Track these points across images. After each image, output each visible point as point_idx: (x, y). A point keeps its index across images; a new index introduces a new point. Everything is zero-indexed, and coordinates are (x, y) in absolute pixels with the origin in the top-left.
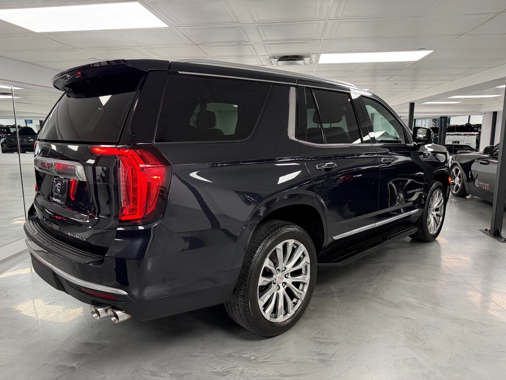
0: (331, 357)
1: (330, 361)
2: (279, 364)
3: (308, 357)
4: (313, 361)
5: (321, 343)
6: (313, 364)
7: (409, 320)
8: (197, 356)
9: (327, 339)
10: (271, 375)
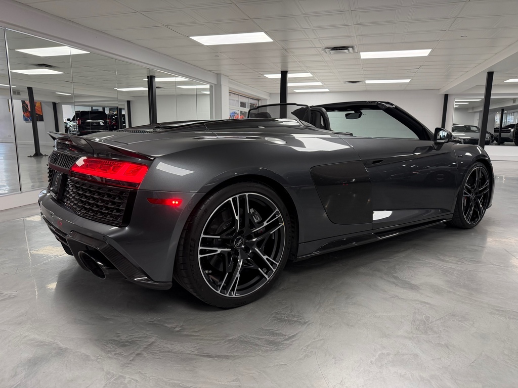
0: (287, 340)
1: (282, 344)
2: (208, 340)
3: (255, 336)
4: (258, 342)
5: (281, 320)
6: (257, 345)
7: (427, 305)
8: (107, 319)
9: (294, 316)
10: (188, 352)
